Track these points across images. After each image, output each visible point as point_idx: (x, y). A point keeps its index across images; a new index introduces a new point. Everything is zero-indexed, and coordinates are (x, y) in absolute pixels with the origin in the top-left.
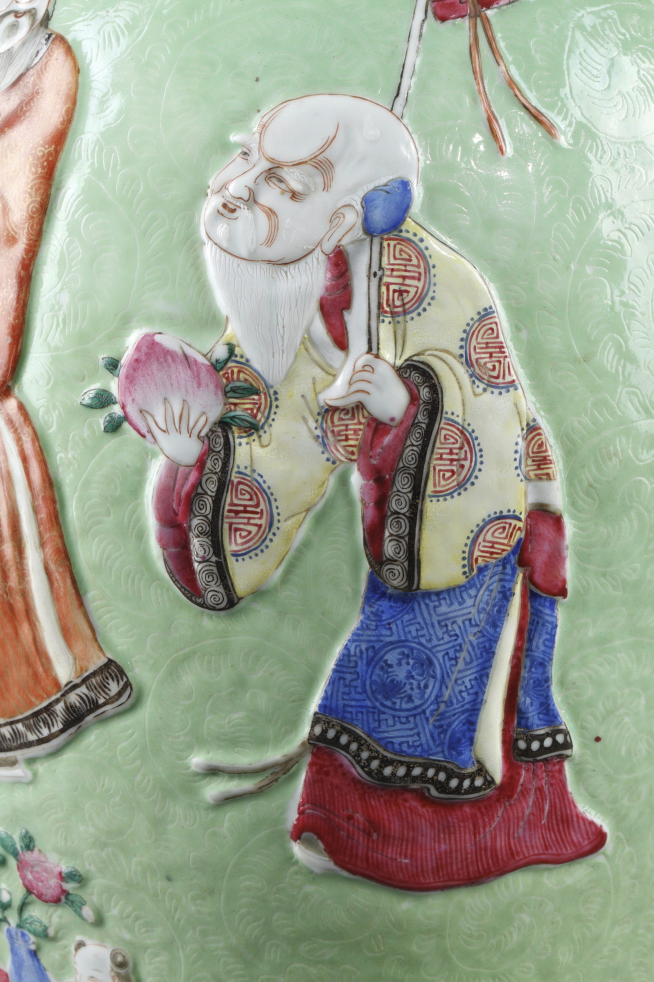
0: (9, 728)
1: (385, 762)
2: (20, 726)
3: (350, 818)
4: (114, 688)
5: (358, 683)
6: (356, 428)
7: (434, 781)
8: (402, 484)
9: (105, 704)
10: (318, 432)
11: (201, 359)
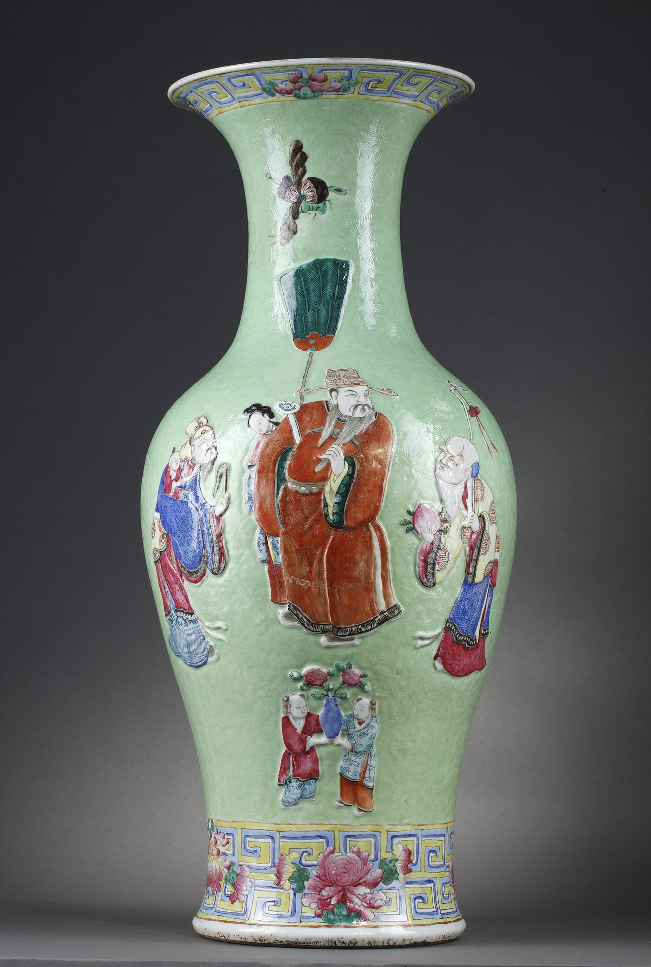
0: (356, 627)
1: (460, 635)
2: (360, 626)
3: (449, 652)
4: (396, 612)
5: (458, 610)
6: (468, 533)
7: (467, 642)
8: (476, 551)
9: (392, 618)
10: (460, 534)
11: (436, 511)
